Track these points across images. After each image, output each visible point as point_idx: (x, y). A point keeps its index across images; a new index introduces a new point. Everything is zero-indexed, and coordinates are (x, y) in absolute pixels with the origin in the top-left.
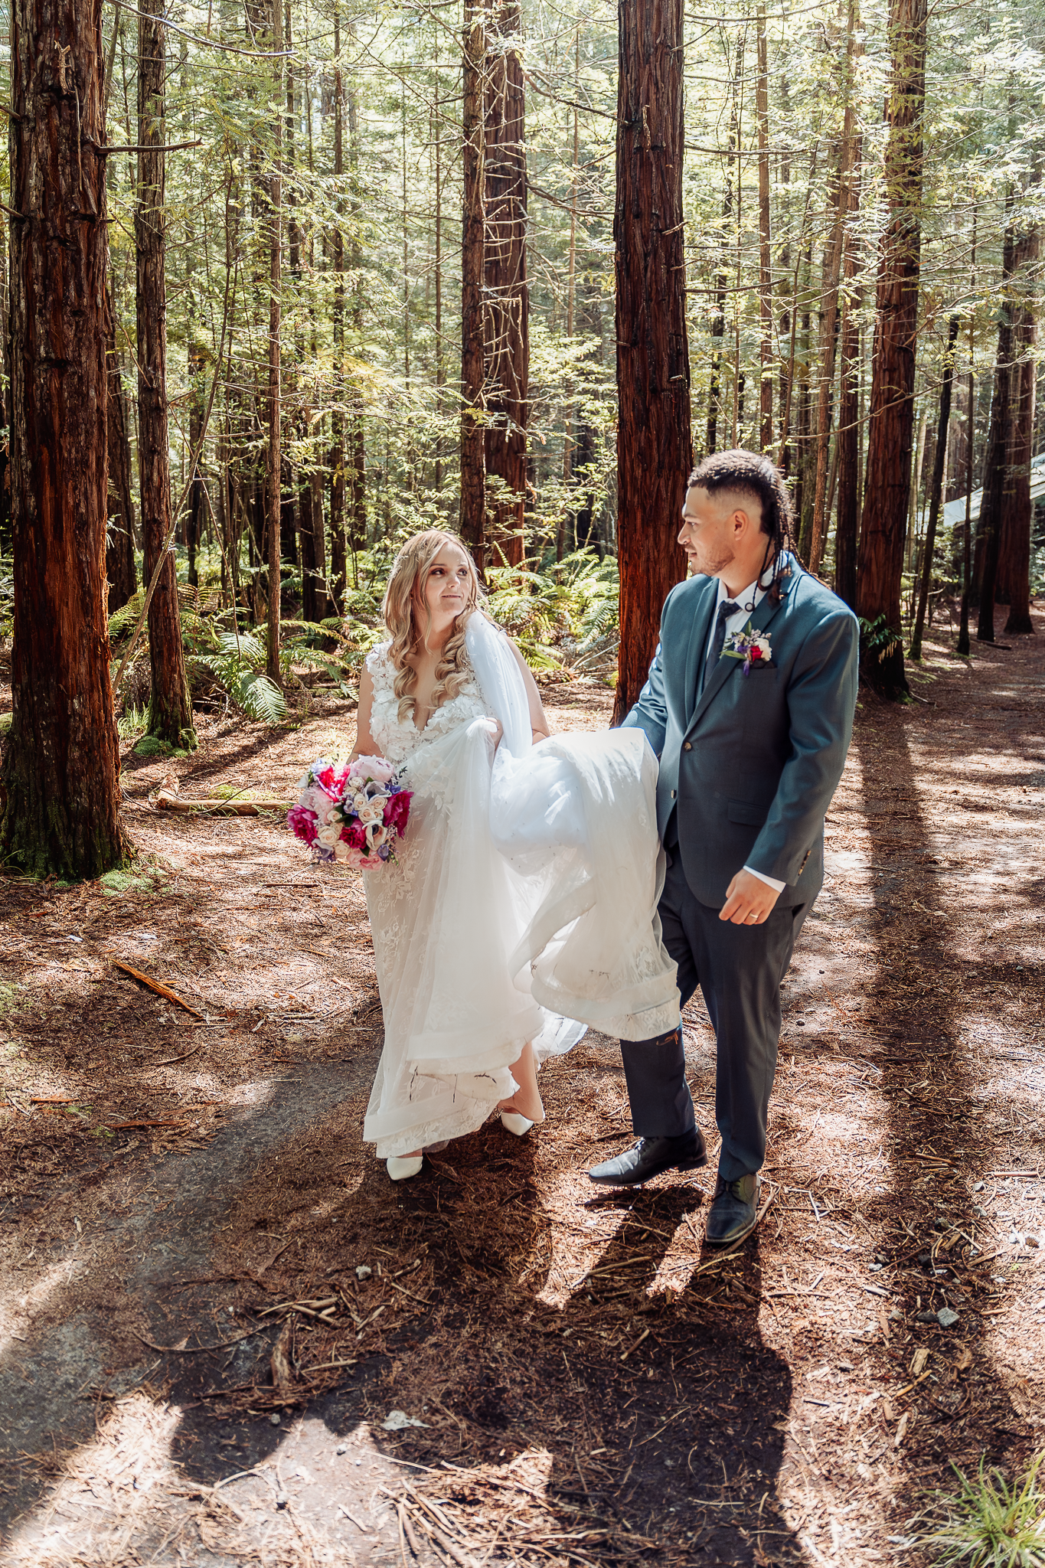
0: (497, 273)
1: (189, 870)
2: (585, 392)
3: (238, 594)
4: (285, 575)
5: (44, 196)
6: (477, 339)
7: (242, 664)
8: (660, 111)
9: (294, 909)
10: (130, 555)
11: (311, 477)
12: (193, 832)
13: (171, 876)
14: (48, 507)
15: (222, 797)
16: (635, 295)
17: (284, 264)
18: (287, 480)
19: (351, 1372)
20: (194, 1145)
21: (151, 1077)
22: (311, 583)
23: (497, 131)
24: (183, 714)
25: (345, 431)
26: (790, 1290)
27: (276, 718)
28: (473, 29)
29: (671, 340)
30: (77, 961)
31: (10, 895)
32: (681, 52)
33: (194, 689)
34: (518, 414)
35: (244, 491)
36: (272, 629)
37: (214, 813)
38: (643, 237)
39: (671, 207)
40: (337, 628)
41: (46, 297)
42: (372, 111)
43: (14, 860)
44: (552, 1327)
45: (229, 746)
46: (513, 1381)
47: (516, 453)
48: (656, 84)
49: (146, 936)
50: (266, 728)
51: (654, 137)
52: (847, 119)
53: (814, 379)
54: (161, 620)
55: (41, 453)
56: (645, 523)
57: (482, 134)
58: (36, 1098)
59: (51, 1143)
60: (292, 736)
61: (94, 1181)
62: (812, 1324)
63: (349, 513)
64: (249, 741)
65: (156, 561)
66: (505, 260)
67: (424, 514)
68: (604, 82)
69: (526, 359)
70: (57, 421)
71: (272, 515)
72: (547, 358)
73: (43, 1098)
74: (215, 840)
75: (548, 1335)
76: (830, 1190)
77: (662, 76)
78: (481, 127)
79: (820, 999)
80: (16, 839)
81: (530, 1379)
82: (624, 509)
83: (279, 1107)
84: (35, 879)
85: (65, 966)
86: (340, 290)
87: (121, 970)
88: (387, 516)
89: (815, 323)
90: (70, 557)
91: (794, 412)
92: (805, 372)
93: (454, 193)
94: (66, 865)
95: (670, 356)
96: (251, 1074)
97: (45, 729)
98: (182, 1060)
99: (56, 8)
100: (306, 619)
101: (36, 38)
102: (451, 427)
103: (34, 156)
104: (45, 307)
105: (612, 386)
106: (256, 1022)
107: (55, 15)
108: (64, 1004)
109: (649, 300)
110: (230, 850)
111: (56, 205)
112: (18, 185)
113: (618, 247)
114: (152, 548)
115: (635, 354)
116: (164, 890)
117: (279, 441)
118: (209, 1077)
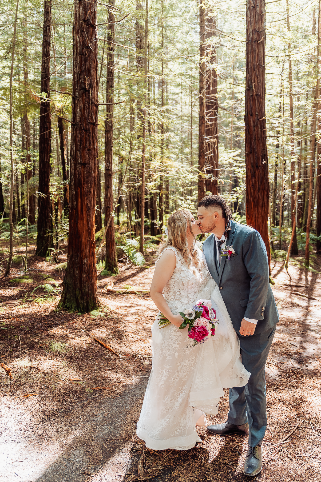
0: (209, 133)
1: (116, 310)
2: (236, 166)
3: (131, 227)
4: (145, 222)
5: (81, 118)
6: (203, 152)
7: (132, 249)
8: (258, 84)
9: (147, 323)
10: (100, 216)
11: (154, 194)
12: (117, 299)
13: (111, 312)
14: (79, 204)
15: (126, 288)
16: (251, 139)
17: (147, 133)
18: (146, 194)
19: (162, 471)
20: (116, 396)
21: (104, 374)
22: (153, 224)
23: (209, 92)
24: (115, 263)
25: (164, 180)
26: (304, 455)
27: (142, 265)
28: (202, 63)
29: (262, 151)
30: (83, 337)
31: (65, 317)
32: (264, 67)
33: (118, 256)
34: (215, 173)
35: (134, 197)
36: (141, 238)
37: (124, 293)
38: (253, 121)
39: (262, 112)
40: (160, 238)
41: (81, 146)
42: (173, 86)
43: (66, 307)
44: (226, 461)
45: (128, 273)
46: (213, 478)
47: (215, 185)
48: (257, 76)
49: (103, 330)
50: (139, 268)
51: (257, 92)
52: (317, 82)
53: (308, 160)
54: (109, 236)
55: (78, 189)
56: (255, 206)
57: (205, 93)
58: (70, 379)
59: (74, 393)
60: (147, 270)
61: (86, 405)
62: (312, 467)
63: (164, 203)
64: (134, 271)
65: (109, 219)
66: (211, 128)
67: (187, 204)
68: (242, 74)
69: (218, 157)
70: (82, 180)
71: (142, 204)
72: (224, 156)
73: (72, 379)
74: (124, 302)
75: (224, 464)
76: (317, 422)
77: (259, 74)
78: (204, 90)
79: (314, 358)
80: (67, 300)
81: (219, 478)
82: (248, 202)
83: (141, 385)
84: (72, 312)
85: (80, 339)
86: (162, 140)
87: (96, 340)
88: (176, 204)
89: (308, 143)
90: (85, 219)
91: (302, 170)
92: (306, 159)
93: (197, 109)
94: (81, 309)
95: (262, 156)
96: (133, 374)
97: (76, 268)
98: (113, 369)
99: (85, 66)
100: (152, 235)
101: (80, 75)
102: (196, 178)
103: (78, 107)
104: (80, 149)
105: (244, 164)
106: (135, 358)
107: (85, 69)
108: (79, 350)
109: (255, 140)
110: (128, 305)
111: (84, 121)
112: (74, 115)
113: (246, 125)
114: (108, 215)
115: (251, 156)
116: (109, 316)
117: (144, 184)
118: (121, 374)
